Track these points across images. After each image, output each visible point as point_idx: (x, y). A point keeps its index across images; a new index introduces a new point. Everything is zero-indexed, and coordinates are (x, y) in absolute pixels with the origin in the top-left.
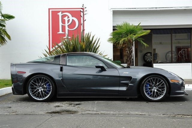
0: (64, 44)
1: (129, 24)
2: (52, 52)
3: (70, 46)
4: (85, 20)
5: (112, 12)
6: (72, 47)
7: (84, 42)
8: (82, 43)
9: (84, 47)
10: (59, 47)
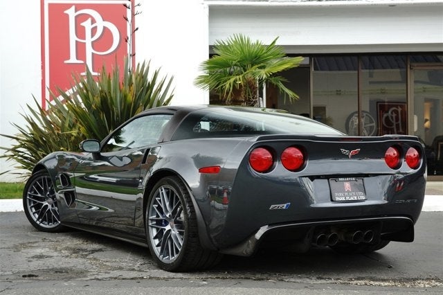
0: (80, 91)
1: (248, 41)
2: (47, 112)
3: (93, 96)
4: (137, 29)
5: (207, 11)
6: (99, 99)
7: (130, 84)
8: (126, 88)
9: (130, 98)
10: (67, 98)
